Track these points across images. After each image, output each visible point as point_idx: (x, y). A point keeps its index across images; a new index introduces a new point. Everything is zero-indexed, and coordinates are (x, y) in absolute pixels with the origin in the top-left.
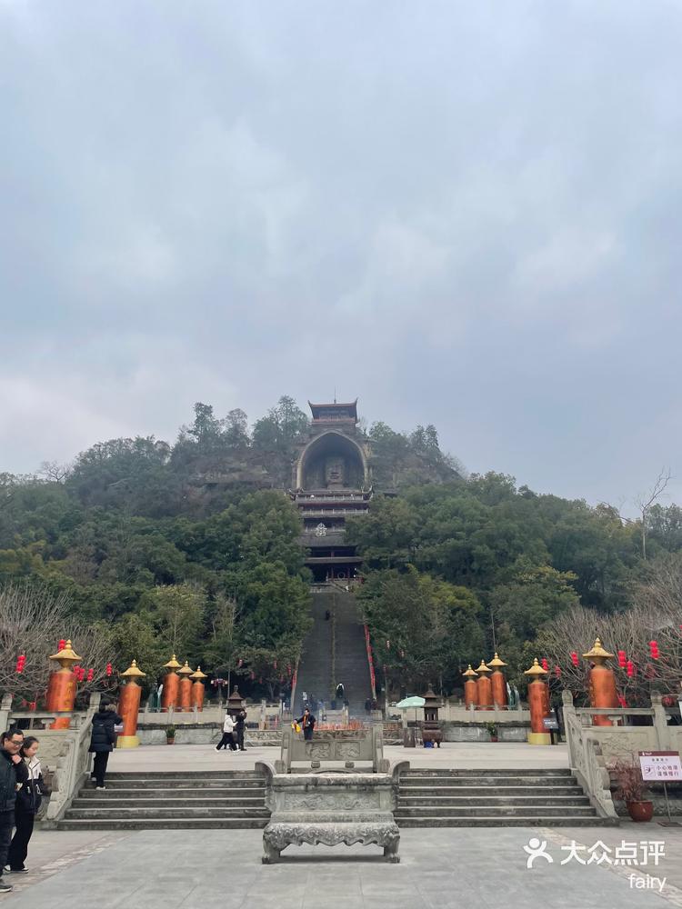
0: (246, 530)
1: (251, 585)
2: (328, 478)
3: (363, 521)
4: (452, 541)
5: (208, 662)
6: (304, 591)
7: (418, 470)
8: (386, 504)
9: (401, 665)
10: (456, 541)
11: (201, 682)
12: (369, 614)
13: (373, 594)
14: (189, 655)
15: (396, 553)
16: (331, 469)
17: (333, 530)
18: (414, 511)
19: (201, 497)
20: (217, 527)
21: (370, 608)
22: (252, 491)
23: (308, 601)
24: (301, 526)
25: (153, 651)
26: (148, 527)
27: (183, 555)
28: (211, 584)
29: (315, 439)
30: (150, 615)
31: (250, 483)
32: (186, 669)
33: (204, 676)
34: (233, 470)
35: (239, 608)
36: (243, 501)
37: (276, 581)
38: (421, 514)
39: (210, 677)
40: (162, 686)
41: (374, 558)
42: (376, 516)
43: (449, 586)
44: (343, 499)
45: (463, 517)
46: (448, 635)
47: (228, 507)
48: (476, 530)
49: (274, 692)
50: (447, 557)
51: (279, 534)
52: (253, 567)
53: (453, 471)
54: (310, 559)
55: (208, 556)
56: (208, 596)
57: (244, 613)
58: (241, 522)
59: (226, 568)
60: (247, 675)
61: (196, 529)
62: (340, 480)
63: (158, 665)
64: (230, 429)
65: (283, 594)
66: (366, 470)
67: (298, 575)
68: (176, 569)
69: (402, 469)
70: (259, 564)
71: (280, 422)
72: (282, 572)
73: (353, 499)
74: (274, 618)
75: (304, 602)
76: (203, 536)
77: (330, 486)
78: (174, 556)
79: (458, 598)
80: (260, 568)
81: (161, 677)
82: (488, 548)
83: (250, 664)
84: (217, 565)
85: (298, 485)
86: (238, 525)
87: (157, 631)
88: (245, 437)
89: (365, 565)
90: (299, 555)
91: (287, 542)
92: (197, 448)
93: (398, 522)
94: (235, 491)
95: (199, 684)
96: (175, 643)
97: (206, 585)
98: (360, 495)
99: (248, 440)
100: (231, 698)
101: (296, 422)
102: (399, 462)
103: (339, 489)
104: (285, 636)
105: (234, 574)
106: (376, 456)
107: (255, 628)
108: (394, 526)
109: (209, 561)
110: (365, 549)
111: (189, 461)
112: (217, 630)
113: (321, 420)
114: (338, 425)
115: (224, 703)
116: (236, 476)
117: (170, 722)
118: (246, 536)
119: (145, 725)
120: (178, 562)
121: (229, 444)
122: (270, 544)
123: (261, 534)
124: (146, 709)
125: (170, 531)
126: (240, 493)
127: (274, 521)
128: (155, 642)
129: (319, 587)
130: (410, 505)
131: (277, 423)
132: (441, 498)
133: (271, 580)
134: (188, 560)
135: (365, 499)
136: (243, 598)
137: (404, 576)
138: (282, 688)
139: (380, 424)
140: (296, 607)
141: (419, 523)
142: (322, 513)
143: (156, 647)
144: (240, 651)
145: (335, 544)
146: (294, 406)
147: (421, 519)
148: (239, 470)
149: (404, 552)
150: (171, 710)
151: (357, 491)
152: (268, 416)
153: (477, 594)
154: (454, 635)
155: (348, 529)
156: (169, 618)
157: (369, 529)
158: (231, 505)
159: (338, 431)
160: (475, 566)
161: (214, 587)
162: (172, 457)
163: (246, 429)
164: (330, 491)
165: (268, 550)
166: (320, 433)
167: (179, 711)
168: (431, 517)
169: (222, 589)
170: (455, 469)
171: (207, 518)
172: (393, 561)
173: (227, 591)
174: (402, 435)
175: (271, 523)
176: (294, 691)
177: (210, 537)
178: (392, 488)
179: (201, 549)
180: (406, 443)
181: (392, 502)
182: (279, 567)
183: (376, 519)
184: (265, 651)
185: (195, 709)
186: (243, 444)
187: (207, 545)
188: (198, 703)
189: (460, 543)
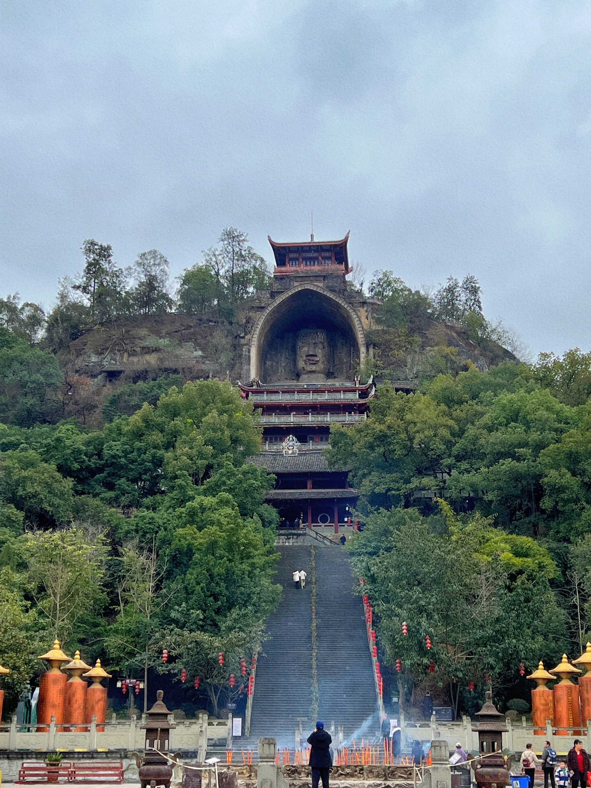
0: (169, 445)
1: (180, 531)
2: (301, 364)
3: (359, 431)
4: (508, 464)
5: (113, 653)
6: (266, 542)
7: (447, 350)
8: (397, 404)
9: (425, 661)
10: (514, 463)
11: (101, 683)
12: (373, 579)
13: (378, 548)
14: (82, 641)
15: (415, 482)
16: (306, 349)
17: (310, 446)
18: (444, 414)
19: (98, 393)
20: (124, 439)
21: (374, 569)
22: (179, 384)
23: (273, 557)
24: (259, 438)
25: (24, 634)
26: (13, 438)
27: (69, 483)
28: (114, 530)
29: (279, 300)
30: (17, 577)
31: (176, 371)
32: (78, 663)
33: (105, 674)
34: (147, 350)
35: (160, 567)
36: (164, 399)
37: (220, 524)
38: (457, 420)
39: (116, 676)
40: (37, 691)
41: (377, 490)
42: (381, 422)
43: (504, 535)
44: (325, 398)
45: (527, 424)
46: (502, 613)
47: (139, 407)
48: (548, 445)
49: (219, 703)
50: (500, 489)
51: (223, 452)
52: (182, 502)
53: (506, 351)
54: (273, 491)
55: (110, 487)
56: (110, 548)
57: (170, 574)
58: (162, 431)
59: (139, 505)
60: (175, 675)
61: (88, 443)
62: (321, 366)
63: (32, 657)
64: (141, 284)
65: (230, 547)
66: (363, 349)
67: (256, 517)
68: (59, 506)
69: (423, 347)
70: (192, 498)
71: (222, 272)
72: (229, 510)
73: (342, 397)
74: (217, 584)
75: (264, 559)
76: (100, 455)
77: (304, 377)
78: (55, 485)
79: (517, 554)
80: (195, 504)
81: (36, 675)
82: (569, 475)
83: (180, 656)
84: (124, 500)
85: (253, 375)
86: (157, 437)
87: (29, 603)
88: (165, 296)
89: (364, 500)
90: (257, 484)
91: (237, 463)
92: (88, 314)
93: (418, 432)
94: (152, 383)
95: (97, 686)
96: (59, 623)
97: (106, 531)
98: (354, 391)
99: (170, 302)
100: (152, 711)
101: (249, 272)
102: (418, 339)
103: (319, 381)
104: (235, 613)
105: (153, 514)
106: (380, 328)
107: (187, 600)
108: (411, 439)
109: (111, 494)
110: (364, 476)
111: (74, 336)
112: (126, 602)
113: (289, 269)
114: (317, 277)
115: (139, 718)
116: (152, 359)
117: (51, 748)
118: (169, 455)
119: (12, 752)
120: (62, 495)
121: (141, 307)
122: (209, 467)
123: (194, 451)
124: (13, 726)
125: (48, 446)
126: (160, 387)
127: (215, 430)
128: (27, 619)
129: (288, 536)
130: (438, 404)
131: (217, 274)
132: (490, 393)
133: (212, 523)
134: (78, 493)
135: (361, 397)
136: (167, 551)
137: (429, 519)
138: (231, 695)
139: (385, 275)
140: (253, 565)
141: (453, 435)
142: (292, 419)
143: (27, 629)
144: (163, 636)
145: (315, 469)
146: (246, 245)
147: (457, 427)
148: (157, 350)
149: (427, 481)
150: (53, 728)
151: (349, 384)
152: (202, 263)
153: (550, 550)
154: (513, 614)
155: (335, 444)
156: (49, 582)
157: (370, 443)
158: (145, 405)
159: (318, 287)
160: (547, 503)
161: (121, 533)
162: (48, 330)
163: (167, 284)
164: (303, 383)
165: (206, 475)
166: (287, 289)
167: (66, 730)
168: (473, 424)
169: (132, 538)
170: (509, 349)
171: (107, 425)
172: (410, 495)
173: (141, 542)
174: (422, 293)
175: (210, 434)
176: (250, 702)
177: (113, 457)
178: (406, 379)
179: (98, 476)
180: (430, 306)
181: (408, 401)
182: (225, 503)
183: (382, 427)
184: (204, 637)
185: (93, 727)
186: (161, 309)
187: (107, 470)
188: (96, 718)
189: (521, 466)
